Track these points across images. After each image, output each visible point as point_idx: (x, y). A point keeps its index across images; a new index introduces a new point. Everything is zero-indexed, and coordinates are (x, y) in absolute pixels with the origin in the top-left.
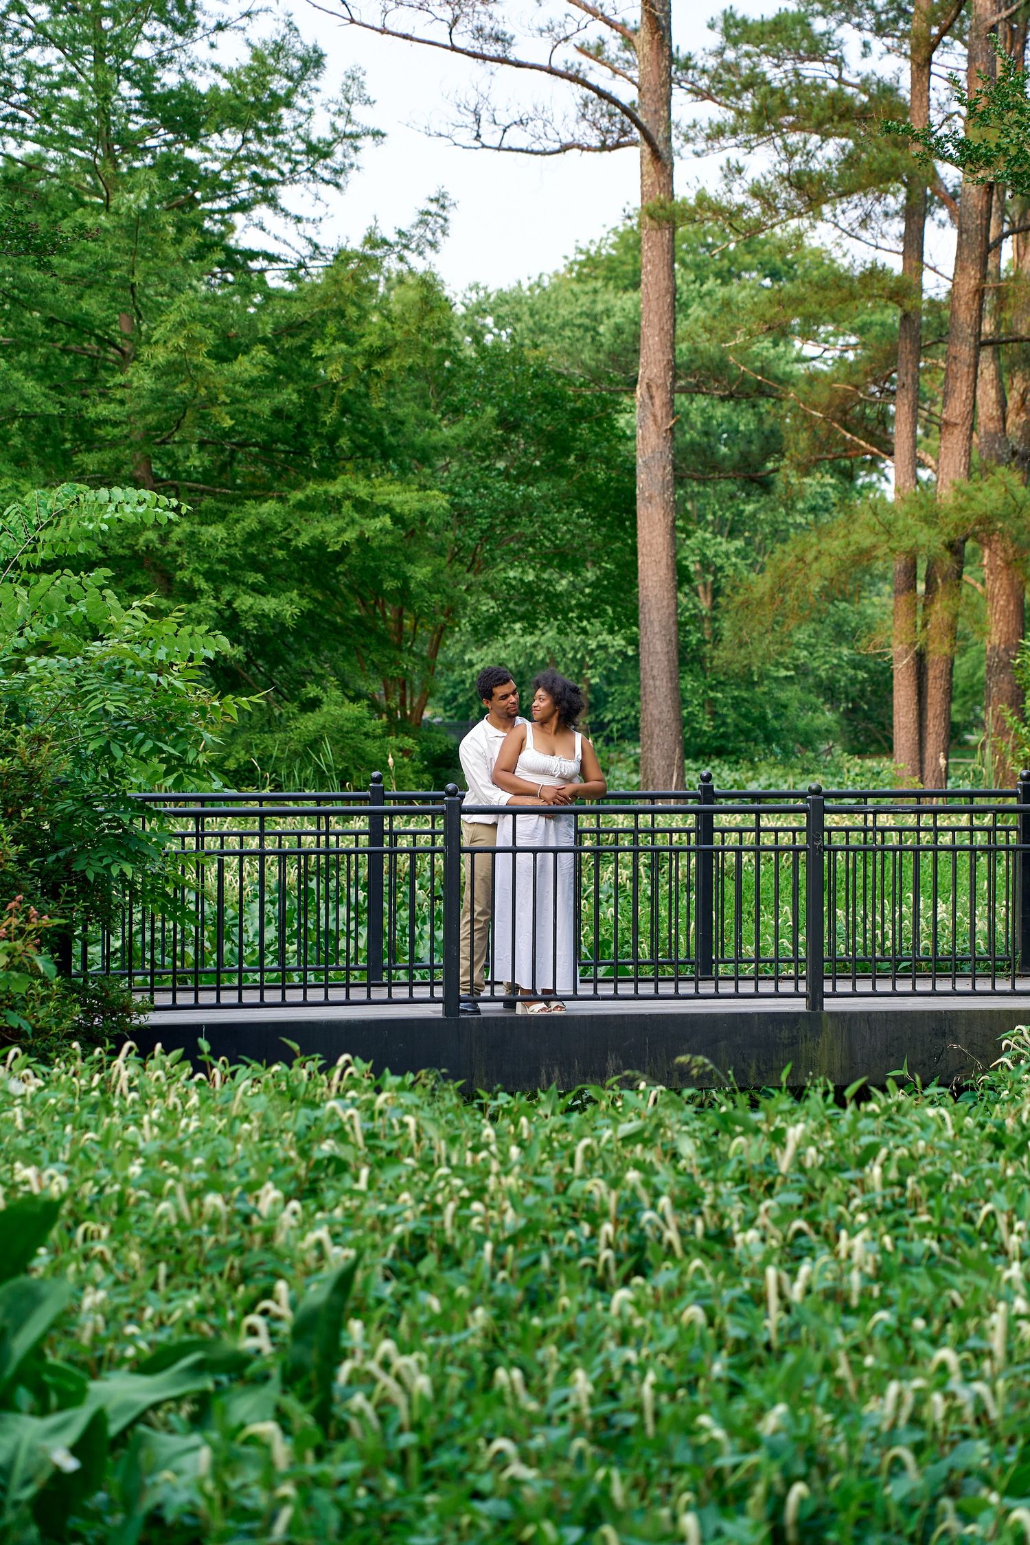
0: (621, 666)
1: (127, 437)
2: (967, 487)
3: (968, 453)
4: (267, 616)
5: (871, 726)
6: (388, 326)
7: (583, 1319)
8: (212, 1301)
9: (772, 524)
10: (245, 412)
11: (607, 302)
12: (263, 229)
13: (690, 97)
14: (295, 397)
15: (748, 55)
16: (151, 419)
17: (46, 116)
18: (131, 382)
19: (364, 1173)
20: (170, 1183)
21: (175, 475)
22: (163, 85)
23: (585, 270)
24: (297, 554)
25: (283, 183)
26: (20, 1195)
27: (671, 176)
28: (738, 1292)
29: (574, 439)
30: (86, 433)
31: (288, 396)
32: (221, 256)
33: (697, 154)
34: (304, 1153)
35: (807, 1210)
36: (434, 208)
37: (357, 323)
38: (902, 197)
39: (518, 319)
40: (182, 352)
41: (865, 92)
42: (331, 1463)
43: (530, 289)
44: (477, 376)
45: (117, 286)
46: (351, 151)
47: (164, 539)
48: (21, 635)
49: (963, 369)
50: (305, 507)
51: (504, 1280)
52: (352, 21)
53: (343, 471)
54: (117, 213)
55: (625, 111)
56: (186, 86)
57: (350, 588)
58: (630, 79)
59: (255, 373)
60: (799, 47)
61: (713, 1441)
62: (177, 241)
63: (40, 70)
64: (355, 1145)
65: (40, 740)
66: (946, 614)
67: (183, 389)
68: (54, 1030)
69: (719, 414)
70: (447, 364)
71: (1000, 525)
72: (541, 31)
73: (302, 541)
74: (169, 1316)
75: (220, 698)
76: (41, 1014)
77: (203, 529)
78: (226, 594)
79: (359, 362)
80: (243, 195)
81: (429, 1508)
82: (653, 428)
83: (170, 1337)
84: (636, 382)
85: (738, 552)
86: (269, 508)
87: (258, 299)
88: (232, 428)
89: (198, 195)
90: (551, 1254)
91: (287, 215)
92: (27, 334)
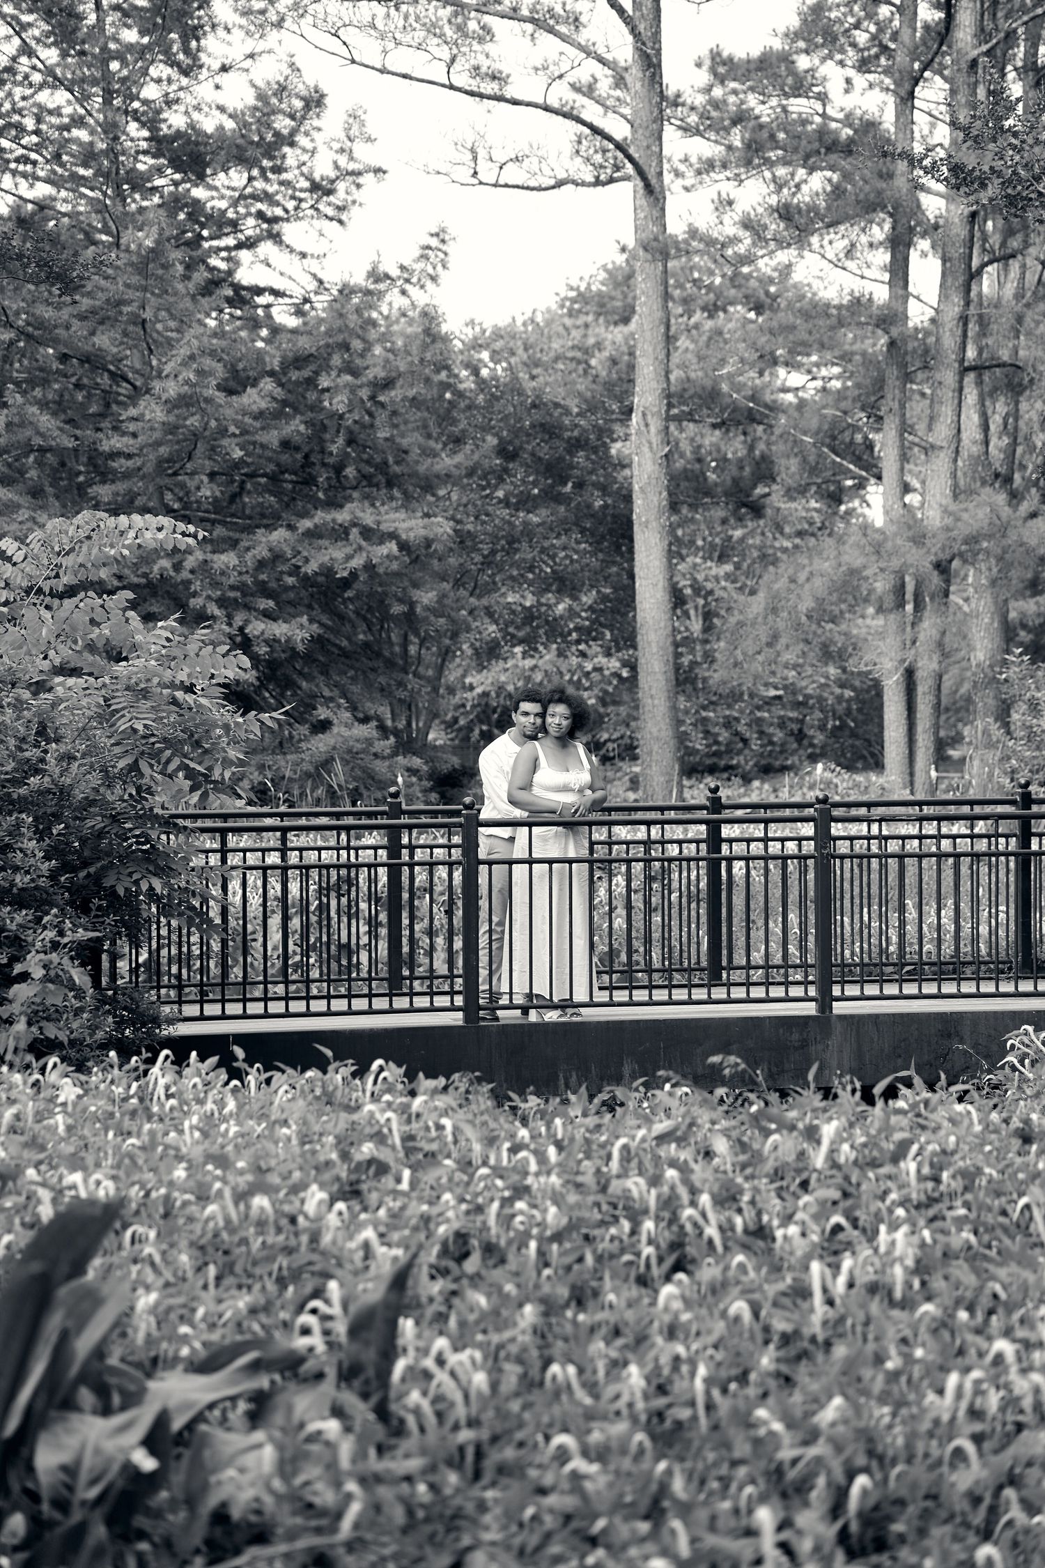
0: (616, 687)
1: (139, 469)
2: (953, 507)
3: (954, 475)
4: (279, 641)
5: (858, 743)
6: (391, 356)
7: (630, 1315)
8: (262, 1301)
9: (760, 549)
10: (254, 443)
11: (597, 335)
12: (269, 265)
13: (680, 133)
14: (302, 428)
15: (735, 92)
16: (164, 451)
17: (57, 157)
18: (143, 415)
19: (407, 1174)
20: (218, 1185)
21: (186, 506)
22: (170, 127)
23: (576, 306)
24: (306, 581)
25: (288, 220)
26: (67, 1200)
27: (663, 209)
28: (781, 1286)
29: (571, 467)
30: (101, 467)
31: (296, 427)
32: (230, 292)
33: (687, 189)
34: (345, 1156)
35: (843, 1205)
36: (434, 242)
37: (362, 356)
38: (887, 226)
39: (513, 354)
40: (194, 385)
41: (850, 126)
42: (393, 1458)
43: (524, 324)
44: (477, 407)
45: (130, 322)
46: (353, 188)
47: (177, 567)
48: (45, 658)
49: (948, 395)
50: (313, 535)
51: (549, 1278)
52: (353, 61)
53: (349, 499)
54: (127, 250)
55: (619, 146)
56: (192, 126)
57: (357, 613)
58: (623, 116)
59: (263, 405)
60: (784, 84)
61: (772, 1434)
62: (186, 278)
63: (50, 112)
64: (393, 1148)
65: (70, 758)
66: (934, 632)
67: (194, 421)
68: (88, 1041)
69: (707, 442)
70: (448, 395)
71: (985, 544)
72: (537, 69)
73: (311, 568)
74: (220, 1316)
75: (243, 715)
76: (75, 1025)
77: (215, 557)
78: (238, 620)
79: (364, 393)
80: (249, 232)
81: (490, 1504)
82: (648, 455)
83: (223, 1337)
84: (631, 410)
85: (728, 576)
86: (279, 536)
87: (264, 332)
88: (241, 458)
89: (205, 233)
90: (594, 1251)
91: (292, 251)
92: (41, 370)
